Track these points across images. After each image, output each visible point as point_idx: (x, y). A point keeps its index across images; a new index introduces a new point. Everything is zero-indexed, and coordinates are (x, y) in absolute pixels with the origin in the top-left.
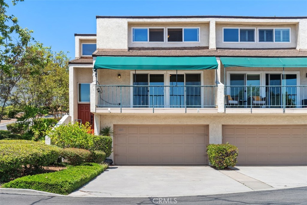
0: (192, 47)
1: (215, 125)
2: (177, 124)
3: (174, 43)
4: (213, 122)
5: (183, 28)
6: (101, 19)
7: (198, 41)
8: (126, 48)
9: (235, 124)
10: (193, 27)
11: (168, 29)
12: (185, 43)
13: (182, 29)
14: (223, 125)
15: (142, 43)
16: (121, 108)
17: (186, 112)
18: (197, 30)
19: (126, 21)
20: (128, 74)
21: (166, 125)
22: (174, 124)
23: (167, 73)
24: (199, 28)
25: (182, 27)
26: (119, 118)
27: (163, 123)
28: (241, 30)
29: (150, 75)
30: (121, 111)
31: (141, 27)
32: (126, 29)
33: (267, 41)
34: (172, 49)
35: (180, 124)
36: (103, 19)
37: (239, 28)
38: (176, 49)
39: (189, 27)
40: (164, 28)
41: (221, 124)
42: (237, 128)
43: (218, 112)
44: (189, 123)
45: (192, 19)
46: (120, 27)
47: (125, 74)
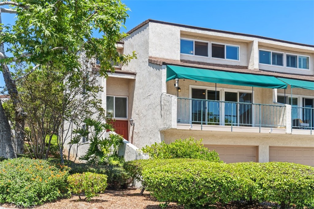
0: (233, 66)
1: (264, 146)
2: (232, 145)
3: (218, 59)
4: (262, 143)
5: (226, 45)
6: (154, 23)
7: (238, 60)
8: (179, 59)
9: (280, 146)
10: (234, 44)
11: (212, 44)
12: (227, 61)
13: (224, 46)
14: (270, 147)
15: (188, 56)
16: (202, 125)
17: (260, 131)
18: (237, 48)
19: (179, 29)
20: (187, 88)
21: (222, 145)
22: (229, 144)
23: (223, 90)
24: (239, 46)
25: (224, 43)
26: (178, 136)
27: (219, 143)
28: (273, 53)
29: (208, 90)
30: (202, 129)
31: (187, 38)
32: (179, 38)
33: (292, 66)
34: (216, 65)
35: (234, 144)
36: (156, 24)
37: (272, 51)
38: (219, 66)
39: (231, 44)
40: (208, 42)
41: (268, 145)
42: (279, 150)
43: (286, 133)
44: (242, 144)
45: (239, 36)
46: (173, 35)
47: (185, 88)
